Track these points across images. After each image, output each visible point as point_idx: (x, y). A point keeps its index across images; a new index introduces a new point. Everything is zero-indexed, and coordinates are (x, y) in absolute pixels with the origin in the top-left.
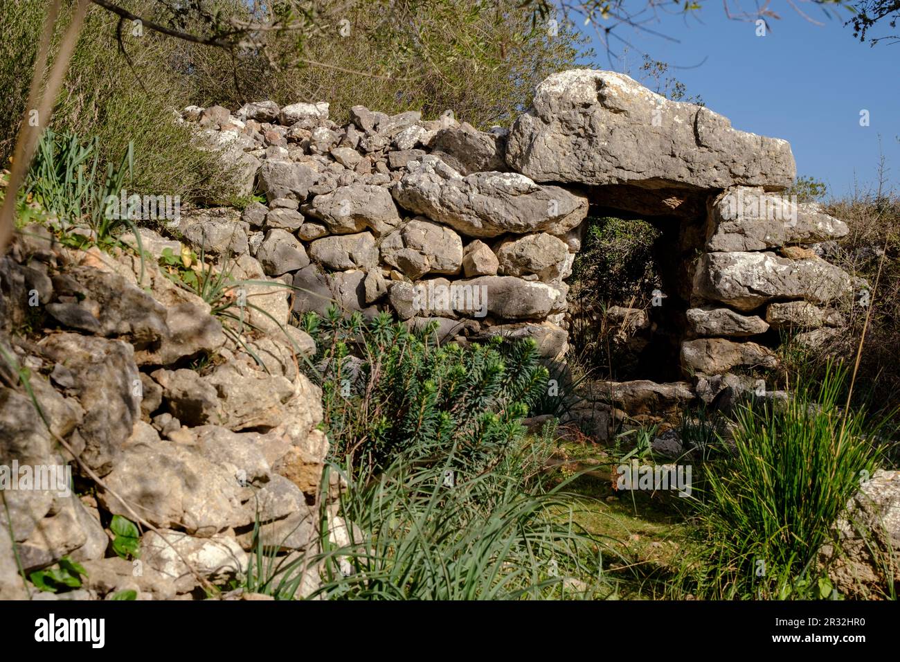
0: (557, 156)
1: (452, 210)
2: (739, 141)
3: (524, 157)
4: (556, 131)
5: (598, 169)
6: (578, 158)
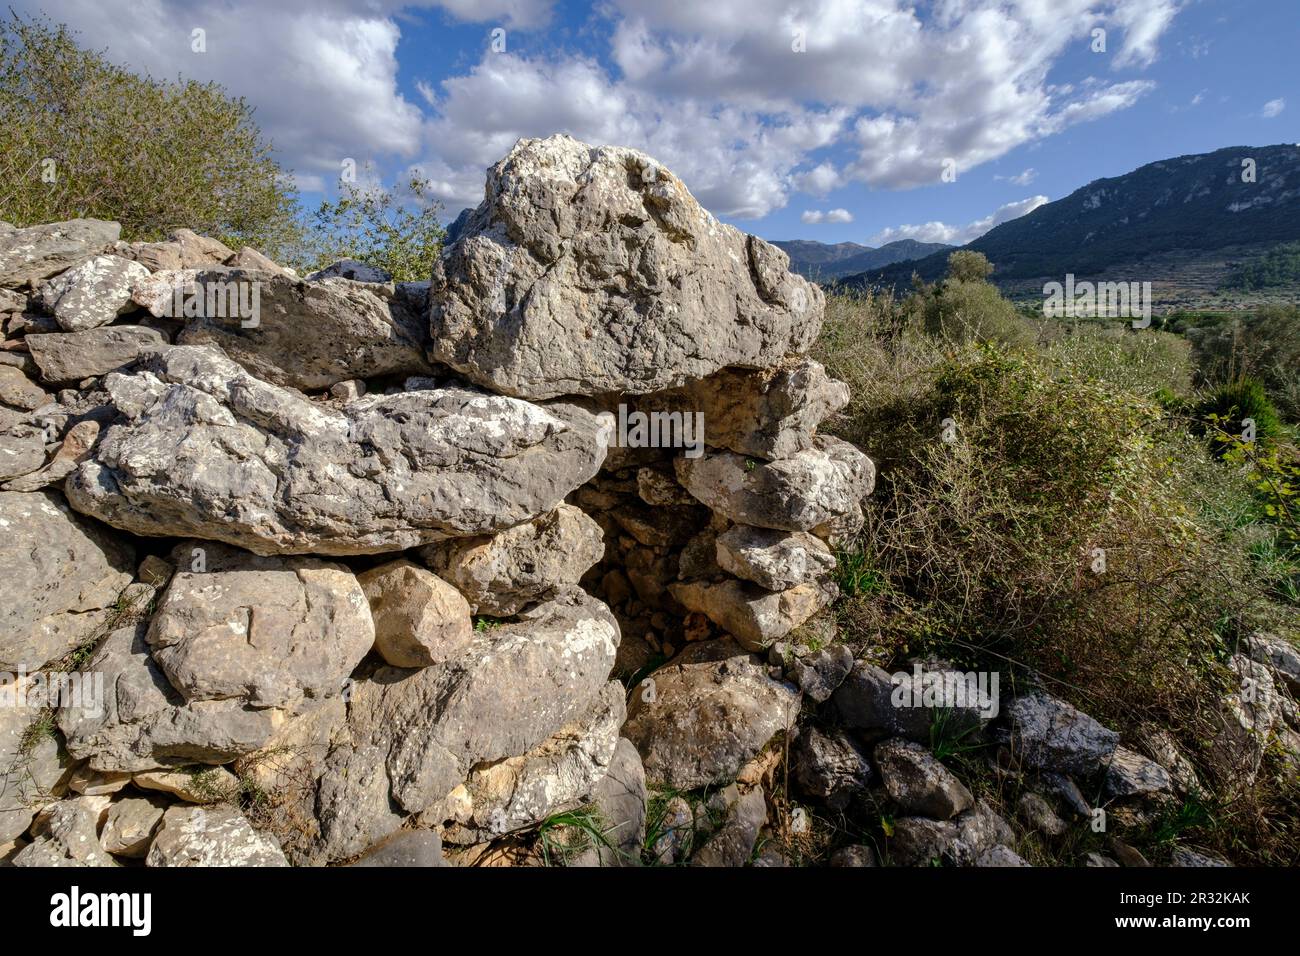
0: (574, 339)
6: (618, 341)
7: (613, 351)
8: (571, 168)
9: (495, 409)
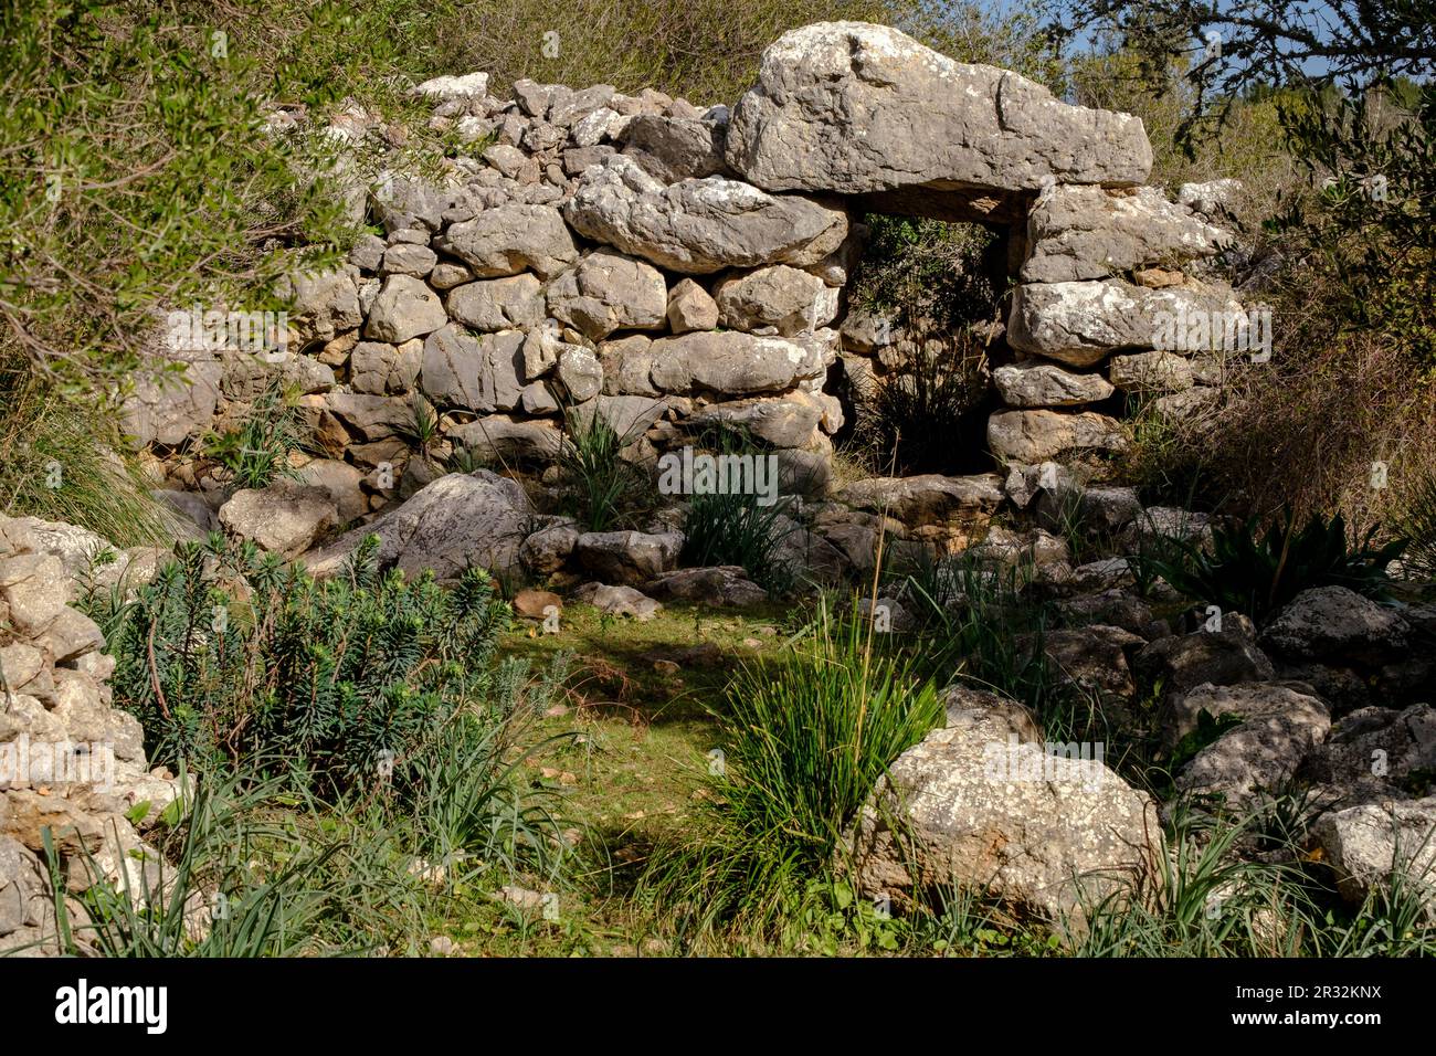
0: (797, 152)
1: (646, 239)
2: (1062, 119)
3: (749, 156)
4: (794, 117)
5: (854, 170)
6: (827, 155)
7: (822, 161)
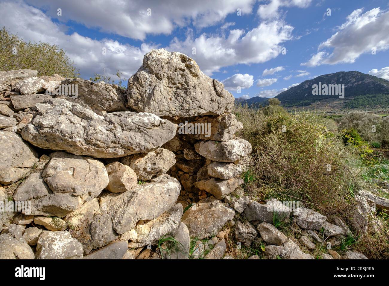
3: (145, 101)
4: (165, 84)
5: (191, 108)
6: (179, 102)
7: (178, 104)
8: (166, 56)
9: (146, 115)
